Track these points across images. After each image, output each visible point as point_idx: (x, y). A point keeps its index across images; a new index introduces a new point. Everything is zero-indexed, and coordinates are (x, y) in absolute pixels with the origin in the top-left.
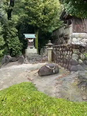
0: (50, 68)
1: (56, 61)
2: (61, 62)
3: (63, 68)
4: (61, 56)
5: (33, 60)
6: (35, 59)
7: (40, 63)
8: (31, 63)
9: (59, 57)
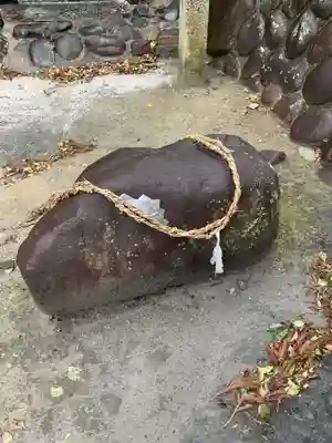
0: (164, 228)
1: (240, 62)
2: (289, 87)
3: (309, 154)
4: (294, 22)
5: (64, 45)
6: (84, 32)
7: (122, 71)
8: (43, 75)
9: (279, 24)
